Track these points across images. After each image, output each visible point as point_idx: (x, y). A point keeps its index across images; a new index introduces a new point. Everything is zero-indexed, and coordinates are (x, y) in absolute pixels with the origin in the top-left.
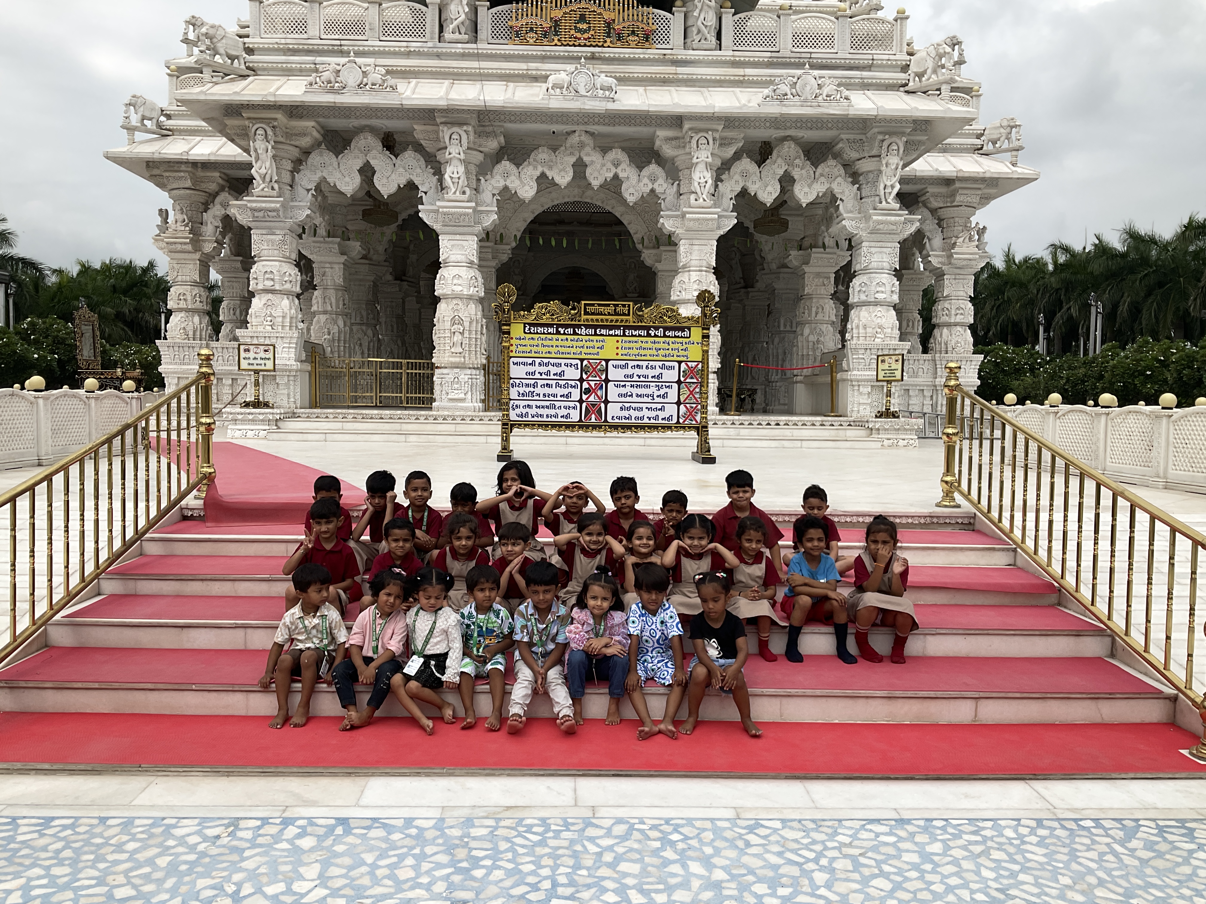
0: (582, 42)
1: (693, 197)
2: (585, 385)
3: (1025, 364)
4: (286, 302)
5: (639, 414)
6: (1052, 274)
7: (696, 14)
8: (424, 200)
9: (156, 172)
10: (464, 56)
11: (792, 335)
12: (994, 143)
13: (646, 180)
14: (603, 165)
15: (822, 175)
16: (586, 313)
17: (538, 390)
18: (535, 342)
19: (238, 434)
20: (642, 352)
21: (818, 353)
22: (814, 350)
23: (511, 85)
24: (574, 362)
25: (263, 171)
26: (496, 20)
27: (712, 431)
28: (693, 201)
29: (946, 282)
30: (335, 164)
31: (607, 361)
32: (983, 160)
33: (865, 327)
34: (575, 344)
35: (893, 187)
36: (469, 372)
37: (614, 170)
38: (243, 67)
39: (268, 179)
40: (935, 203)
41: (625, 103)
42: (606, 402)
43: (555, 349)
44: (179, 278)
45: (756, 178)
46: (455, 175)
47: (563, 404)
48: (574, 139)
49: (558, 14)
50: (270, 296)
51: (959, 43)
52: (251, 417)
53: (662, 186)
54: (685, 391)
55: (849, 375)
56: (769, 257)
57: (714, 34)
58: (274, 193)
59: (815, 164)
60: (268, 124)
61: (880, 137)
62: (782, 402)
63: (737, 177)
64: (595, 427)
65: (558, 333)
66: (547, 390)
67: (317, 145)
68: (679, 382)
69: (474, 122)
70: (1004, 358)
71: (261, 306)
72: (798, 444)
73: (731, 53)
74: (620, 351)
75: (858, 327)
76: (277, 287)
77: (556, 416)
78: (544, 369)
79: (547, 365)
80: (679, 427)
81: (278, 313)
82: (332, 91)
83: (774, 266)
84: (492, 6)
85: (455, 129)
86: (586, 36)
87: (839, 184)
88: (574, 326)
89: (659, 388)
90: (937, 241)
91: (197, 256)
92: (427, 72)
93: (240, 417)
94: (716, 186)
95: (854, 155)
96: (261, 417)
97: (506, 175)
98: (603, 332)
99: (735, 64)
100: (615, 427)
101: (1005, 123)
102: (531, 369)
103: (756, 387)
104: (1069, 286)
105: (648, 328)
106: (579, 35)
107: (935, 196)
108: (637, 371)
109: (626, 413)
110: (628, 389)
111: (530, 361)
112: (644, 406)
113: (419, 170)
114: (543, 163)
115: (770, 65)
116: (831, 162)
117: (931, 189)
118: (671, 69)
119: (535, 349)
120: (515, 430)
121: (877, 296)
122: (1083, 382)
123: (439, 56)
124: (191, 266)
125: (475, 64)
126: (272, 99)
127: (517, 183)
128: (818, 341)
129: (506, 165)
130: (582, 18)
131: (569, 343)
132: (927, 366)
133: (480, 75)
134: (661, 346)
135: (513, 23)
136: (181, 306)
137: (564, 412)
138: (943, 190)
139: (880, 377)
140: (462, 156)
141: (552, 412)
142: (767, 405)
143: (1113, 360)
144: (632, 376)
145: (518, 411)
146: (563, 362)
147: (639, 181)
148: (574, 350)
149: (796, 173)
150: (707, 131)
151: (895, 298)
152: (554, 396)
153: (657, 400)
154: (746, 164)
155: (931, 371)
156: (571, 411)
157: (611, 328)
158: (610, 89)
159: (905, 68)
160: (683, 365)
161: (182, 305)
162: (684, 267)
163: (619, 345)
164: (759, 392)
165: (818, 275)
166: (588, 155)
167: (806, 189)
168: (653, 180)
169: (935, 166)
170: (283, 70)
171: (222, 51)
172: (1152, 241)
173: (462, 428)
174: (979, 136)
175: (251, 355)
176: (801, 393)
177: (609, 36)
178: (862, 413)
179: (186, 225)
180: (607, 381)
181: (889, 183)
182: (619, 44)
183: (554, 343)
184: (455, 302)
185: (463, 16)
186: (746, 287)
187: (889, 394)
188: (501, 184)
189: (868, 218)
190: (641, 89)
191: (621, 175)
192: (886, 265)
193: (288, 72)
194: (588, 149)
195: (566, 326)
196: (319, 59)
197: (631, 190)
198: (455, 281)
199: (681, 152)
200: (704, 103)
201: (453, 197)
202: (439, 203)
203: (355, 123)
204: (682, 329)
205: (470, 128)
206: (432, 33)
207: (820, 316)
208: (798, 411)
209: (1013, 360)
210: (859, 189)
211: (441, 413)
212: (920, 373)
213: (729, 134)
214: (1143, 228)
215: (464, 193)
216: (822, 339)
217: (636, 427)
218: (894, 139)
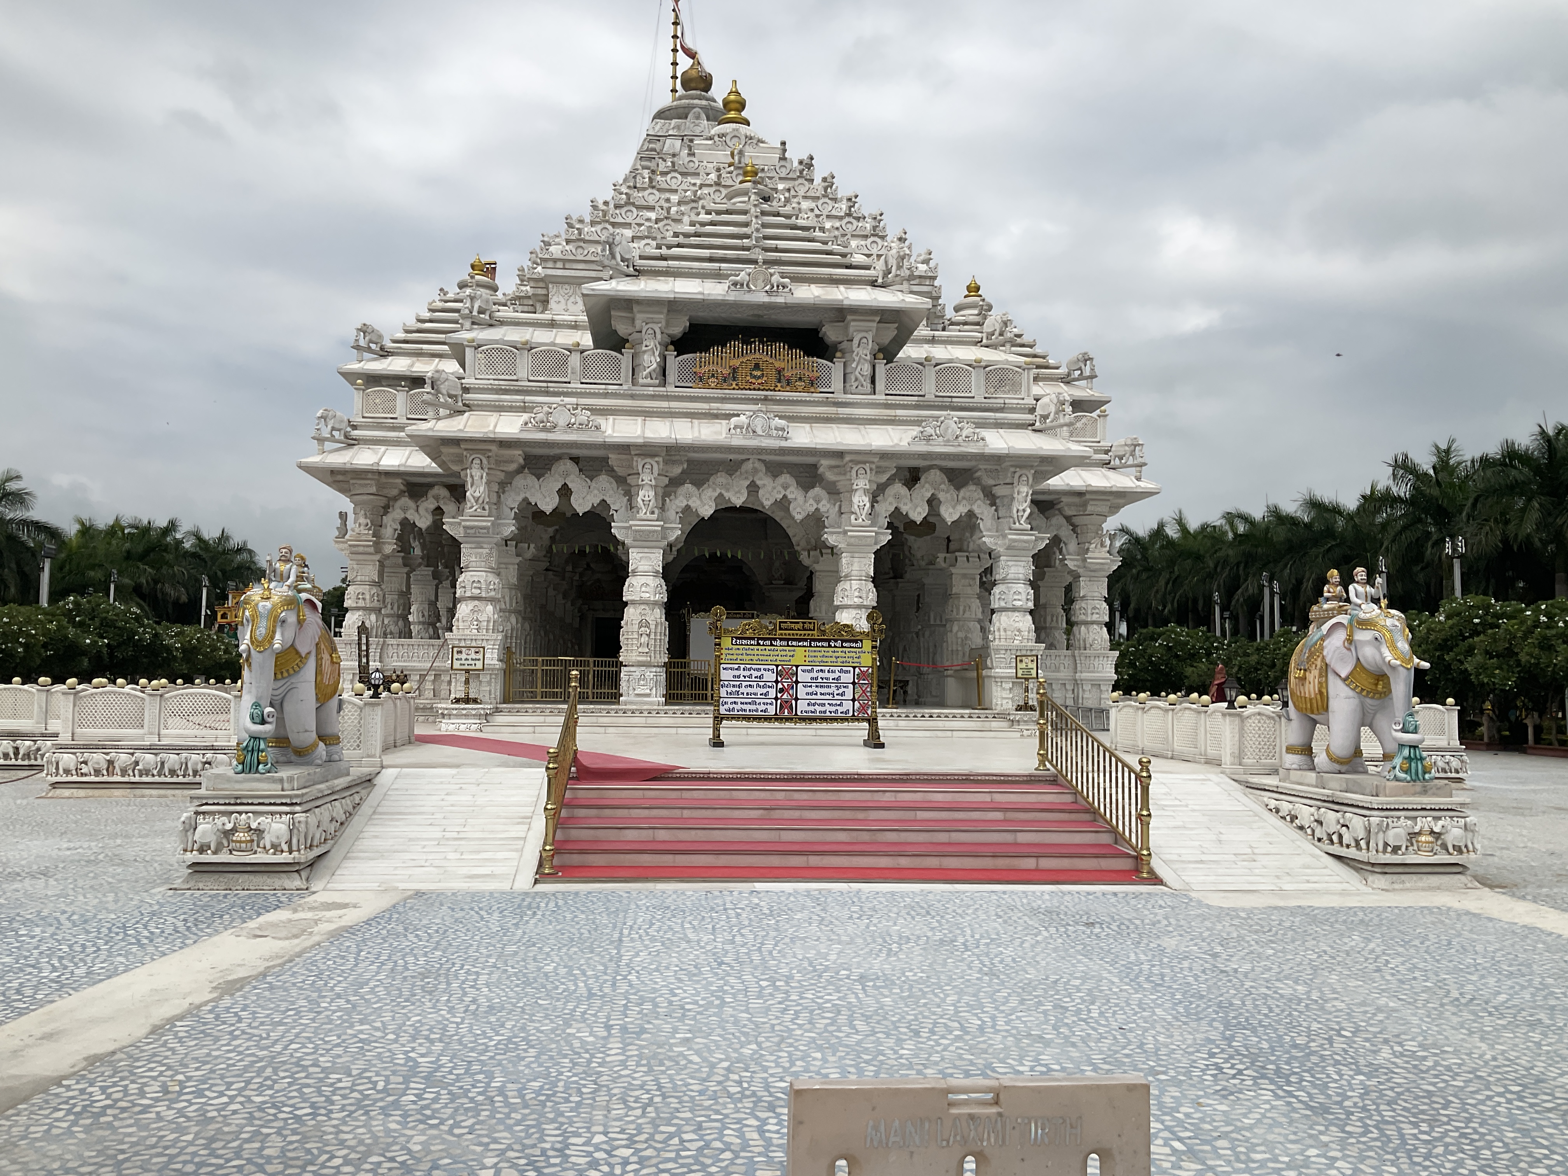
0: (756, 386)
1: (853, 517)
2: (780, 686)
3: (1201, 648)
4: (490, 608)
5: (823, 709)
6: (1231, 544)
7: (854, 365)
8: (615, 517)
9: (340, 478)
10: (653, 397)
11: (942, 629)
12: (1121, 458)
13: (811, 501)
14: (774, 488)
15: (964, 498)
16: (781, 629)
17: (742, 690)
18: (740, 652)
19: (452, 727)
20: (825, 659)
21: (967, 650)
22: (963, 645)
23: (696, 422)
24: (771, 667)
25: (477, 494)
26: (682, 367)
27: (881, 723)
28: (853, 521)
29: (1082, 584)
30: (537, 487)
31: (797, 666)
32: (1111, 474)
33: (1005, 630)
34: (772, 653)
35: (1024, 511)
36: (654, 669)
37: (783, 493)
38: (460, 404)
39: (480, 501)
40: (1069, 512)
41: (797, 441)
42: (797, 699)
43: (756, 658)
44: (359, 578)
45: (908, 501)
46: (647, 499)
47: (762, 701)
48: (748, 466)
49: (736, 362)
50: (476, 603)
51: (1091, 359)
52: (464, 712)
53: (826, 506)
54: (858, 689)
55: (993, 672)
56: (919, 555)
57: (869, 381)
58: (486, 513)
59: (958, 488)
60: (484, 454)
61: (1012, 469)
62: (934, 693)
63: (891, 499)
64: (788, 719)
65: (758, 644)
66: (749, 690)
67: (520, 471)
68: (854, 683)
69: (664, 454)
70: (1177, 642)
71: (468, 611)
72: (949, 734)
73: (884, 397)
74: (807, 659)
75: (999, 630)
76: (484, 595)
77: (757, 711)
78: (747, 673)
79: (750, 669)
80: (854, 719)
81: (483, 617)
82: (545, 429)
83: (923, 563)
84: (678, 355)
85: (648, 460)
86: (760, 381)
87: (979, 507)
88: (771, 639)
89: (838, 688)
90: (1072, 546)
91: (378, 557)
92: (622, 410)
93: (455, 712)
94: (872, 506)
95: (991, 482)
96: (474, 712)
97: (688, 496)
98: (794, 643)
99: (887, 406)
100: (803, 719)
101: (1129, 442)
102: (737, 673)
103: (907, 678)
104: (1249, 559)
105: (829, 641)
106: (753, 381)
107: (1069, 505)
108: (821, 675)
109: (812, 708)
110: (814, 689)
111: (736, 666)
112: (826, 702)
113: (611, 492)
114: (722, 486)
115: (917, 407)
116: (972, 487)
117: (1065, 499)
118: (833, 410)
119: (740, 657)
120: (724, 722)
121: (1015, 603)
122: (1257, 670)
123: (633, 397)
124: (371, 567)
125: (665, 404)
126: (492, 436)
127: (698, 502)
128: (966, 637)
129: (688, 487)
130: (757, 367)
131: (767, 653)
132: (1068, 662)
133: (671, 413)
134: (840, 654)
135: (698, 370)
136: (359, 605)
137: (763, 707)
138: (1076, 500)
139: (1019, 675)
140: (653, 483)
141: (753, 707)
142: (919, 697)
143: (1285, 646)
144: (817, 678)
145: (726, 707)
146: (762, 667)
147: (805, 501)
148: (769, 658)
149: (941, 496)
150: (865, 463)
151: (1031, 605)
152: (755, 694)
153: (836, 697)
154: (899, 488)
155: (1072, 666)
156: (769, 707)
157: (800, 640)
158: (783, 430)
159: (1032, 410)
160: (857, 670)
161: (361, 603)
162: (846, 576)
163: (807, 654)
164: (910, 683)
165: (964, 576)
166: (761, 479)
167: (951, 510)
168: (818, 502)
169: (1067, 481)
170: (495, 406)
171: (445, 392)
172: (1336, 510)
173: (650, 721)
174: (1106, 452)
175: (464, 656)
176: (952, 686)
177: (779, 381)
178: (1005, 707)
179: (369, 529)
180: (797, 682)
181: (1021, 508)
182: (788, 388)
183: (756, 652)
184: (643, 607)
185: (655, 365)
186: (895, 577)
187: (1027, 690)
188: (685, 503)
189: (1004, 536)
190: (807, 426)
191: (790, 496)
192: (1021, 576)
193: (500, 408)
194: (761, 474)
195: (765, 639)
196: (528, 398)
197: (799, 510)
198: (643, 589)
199: (842, 478)
200: (862, 443)
201: (645, 517)
202: (631, 522)
203: (557, 451)
204: (856, 641)
205: (661, 459)
206: (627, 377)
207: (967, 615)
208: (949, 703)
209: (1187, 643)
210: (996, 510)
211: (628, 707)
212: (1062, 668)
213: (884, 464)
214: (1327, 495)
215: (653, 513)
216: (969, 635)
217: (820, 719)
218: (1024, 471)
